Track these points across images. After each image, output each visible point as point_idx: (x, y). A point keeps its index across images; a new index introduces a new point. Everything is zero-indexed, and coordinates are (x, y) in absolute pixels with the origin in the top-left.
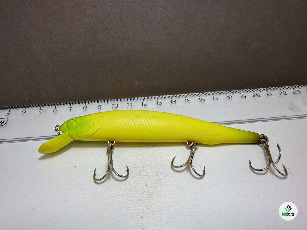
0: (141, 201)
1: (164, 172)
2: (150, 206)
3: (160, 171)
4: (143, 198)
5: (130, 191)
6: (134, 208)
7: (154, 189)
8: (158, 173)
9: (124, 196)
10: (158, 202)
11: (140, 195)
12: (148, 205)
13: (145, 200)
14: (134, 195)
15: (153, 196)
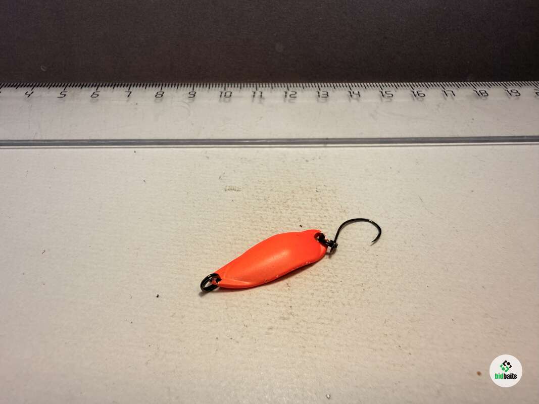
1: (339, 204)
3: (329, 201)
8: (325, 205)
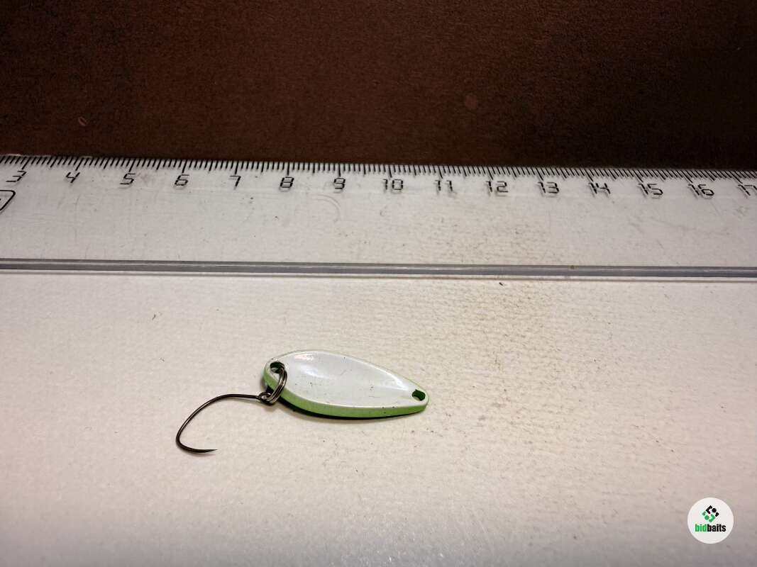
0: (487, 320)
2: (518, 335)
3: (536, 246)
4: (493, 313)
5: (449, 293)
6: (469, 338)
7: (523, 295)
9: (432, 303)
10: (542, 327)
11: (482, 305)
12: (512, 333)
13: (501, 319)
14: (466, 304)
15: (523, 311)
